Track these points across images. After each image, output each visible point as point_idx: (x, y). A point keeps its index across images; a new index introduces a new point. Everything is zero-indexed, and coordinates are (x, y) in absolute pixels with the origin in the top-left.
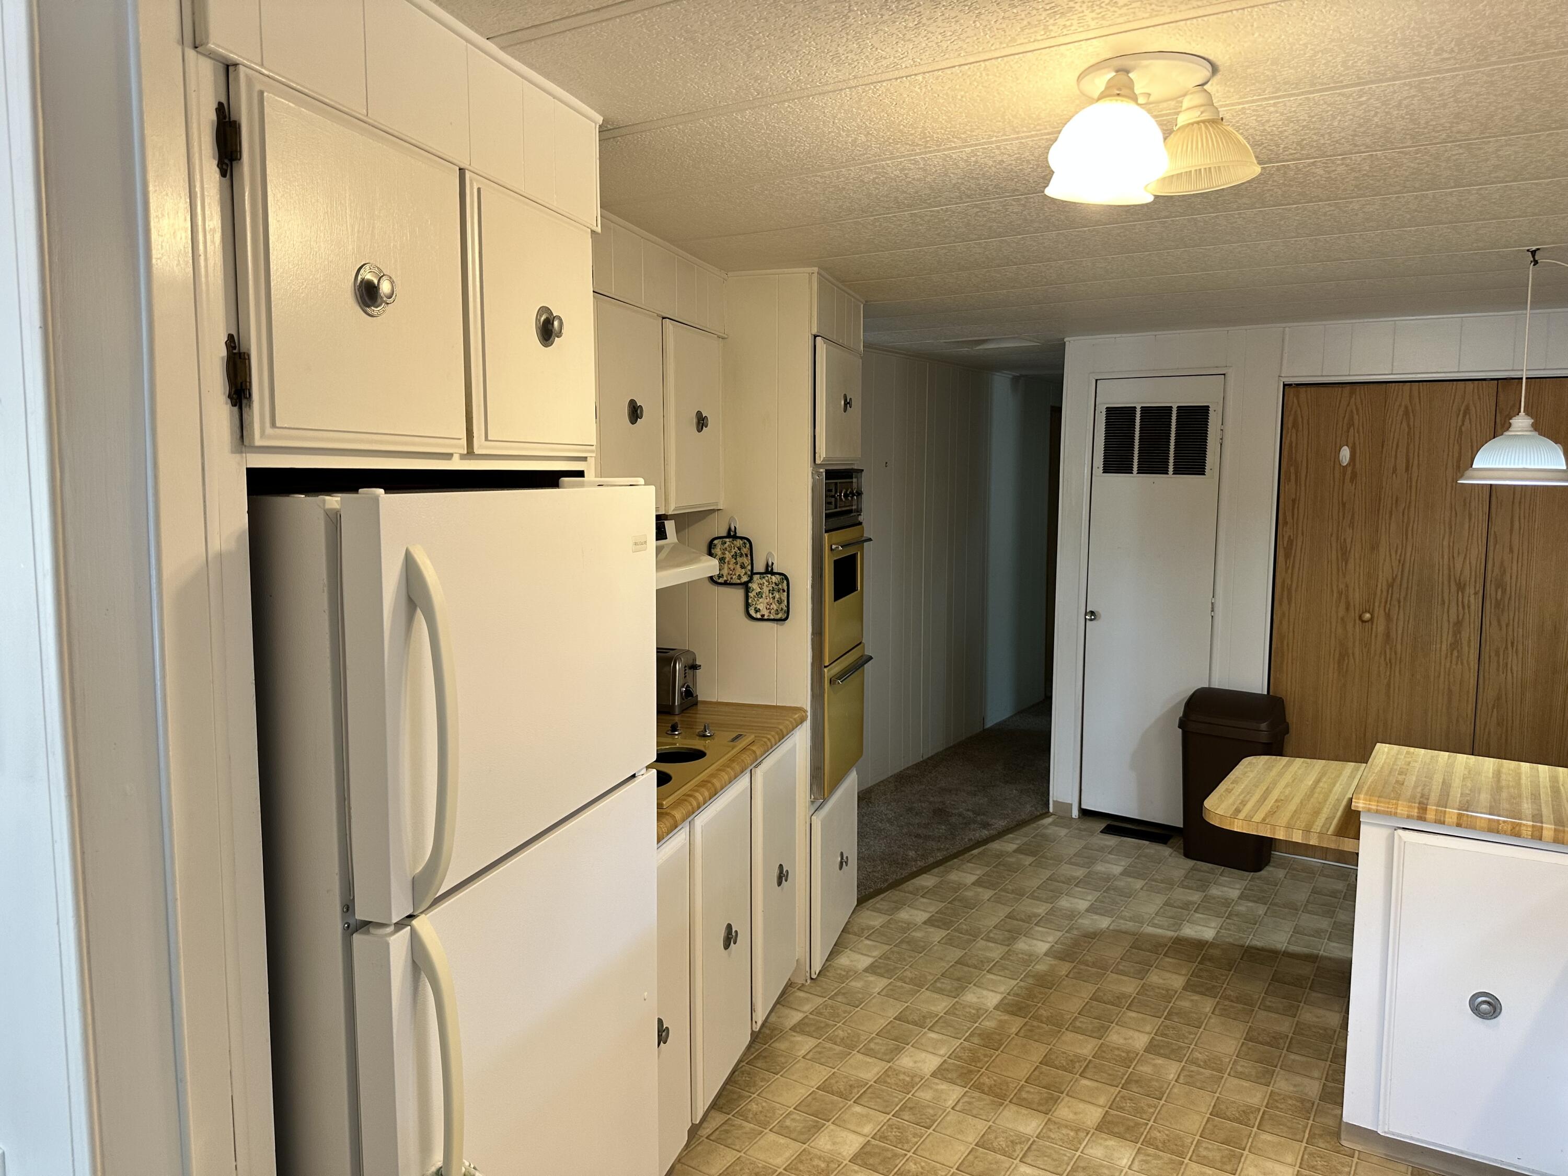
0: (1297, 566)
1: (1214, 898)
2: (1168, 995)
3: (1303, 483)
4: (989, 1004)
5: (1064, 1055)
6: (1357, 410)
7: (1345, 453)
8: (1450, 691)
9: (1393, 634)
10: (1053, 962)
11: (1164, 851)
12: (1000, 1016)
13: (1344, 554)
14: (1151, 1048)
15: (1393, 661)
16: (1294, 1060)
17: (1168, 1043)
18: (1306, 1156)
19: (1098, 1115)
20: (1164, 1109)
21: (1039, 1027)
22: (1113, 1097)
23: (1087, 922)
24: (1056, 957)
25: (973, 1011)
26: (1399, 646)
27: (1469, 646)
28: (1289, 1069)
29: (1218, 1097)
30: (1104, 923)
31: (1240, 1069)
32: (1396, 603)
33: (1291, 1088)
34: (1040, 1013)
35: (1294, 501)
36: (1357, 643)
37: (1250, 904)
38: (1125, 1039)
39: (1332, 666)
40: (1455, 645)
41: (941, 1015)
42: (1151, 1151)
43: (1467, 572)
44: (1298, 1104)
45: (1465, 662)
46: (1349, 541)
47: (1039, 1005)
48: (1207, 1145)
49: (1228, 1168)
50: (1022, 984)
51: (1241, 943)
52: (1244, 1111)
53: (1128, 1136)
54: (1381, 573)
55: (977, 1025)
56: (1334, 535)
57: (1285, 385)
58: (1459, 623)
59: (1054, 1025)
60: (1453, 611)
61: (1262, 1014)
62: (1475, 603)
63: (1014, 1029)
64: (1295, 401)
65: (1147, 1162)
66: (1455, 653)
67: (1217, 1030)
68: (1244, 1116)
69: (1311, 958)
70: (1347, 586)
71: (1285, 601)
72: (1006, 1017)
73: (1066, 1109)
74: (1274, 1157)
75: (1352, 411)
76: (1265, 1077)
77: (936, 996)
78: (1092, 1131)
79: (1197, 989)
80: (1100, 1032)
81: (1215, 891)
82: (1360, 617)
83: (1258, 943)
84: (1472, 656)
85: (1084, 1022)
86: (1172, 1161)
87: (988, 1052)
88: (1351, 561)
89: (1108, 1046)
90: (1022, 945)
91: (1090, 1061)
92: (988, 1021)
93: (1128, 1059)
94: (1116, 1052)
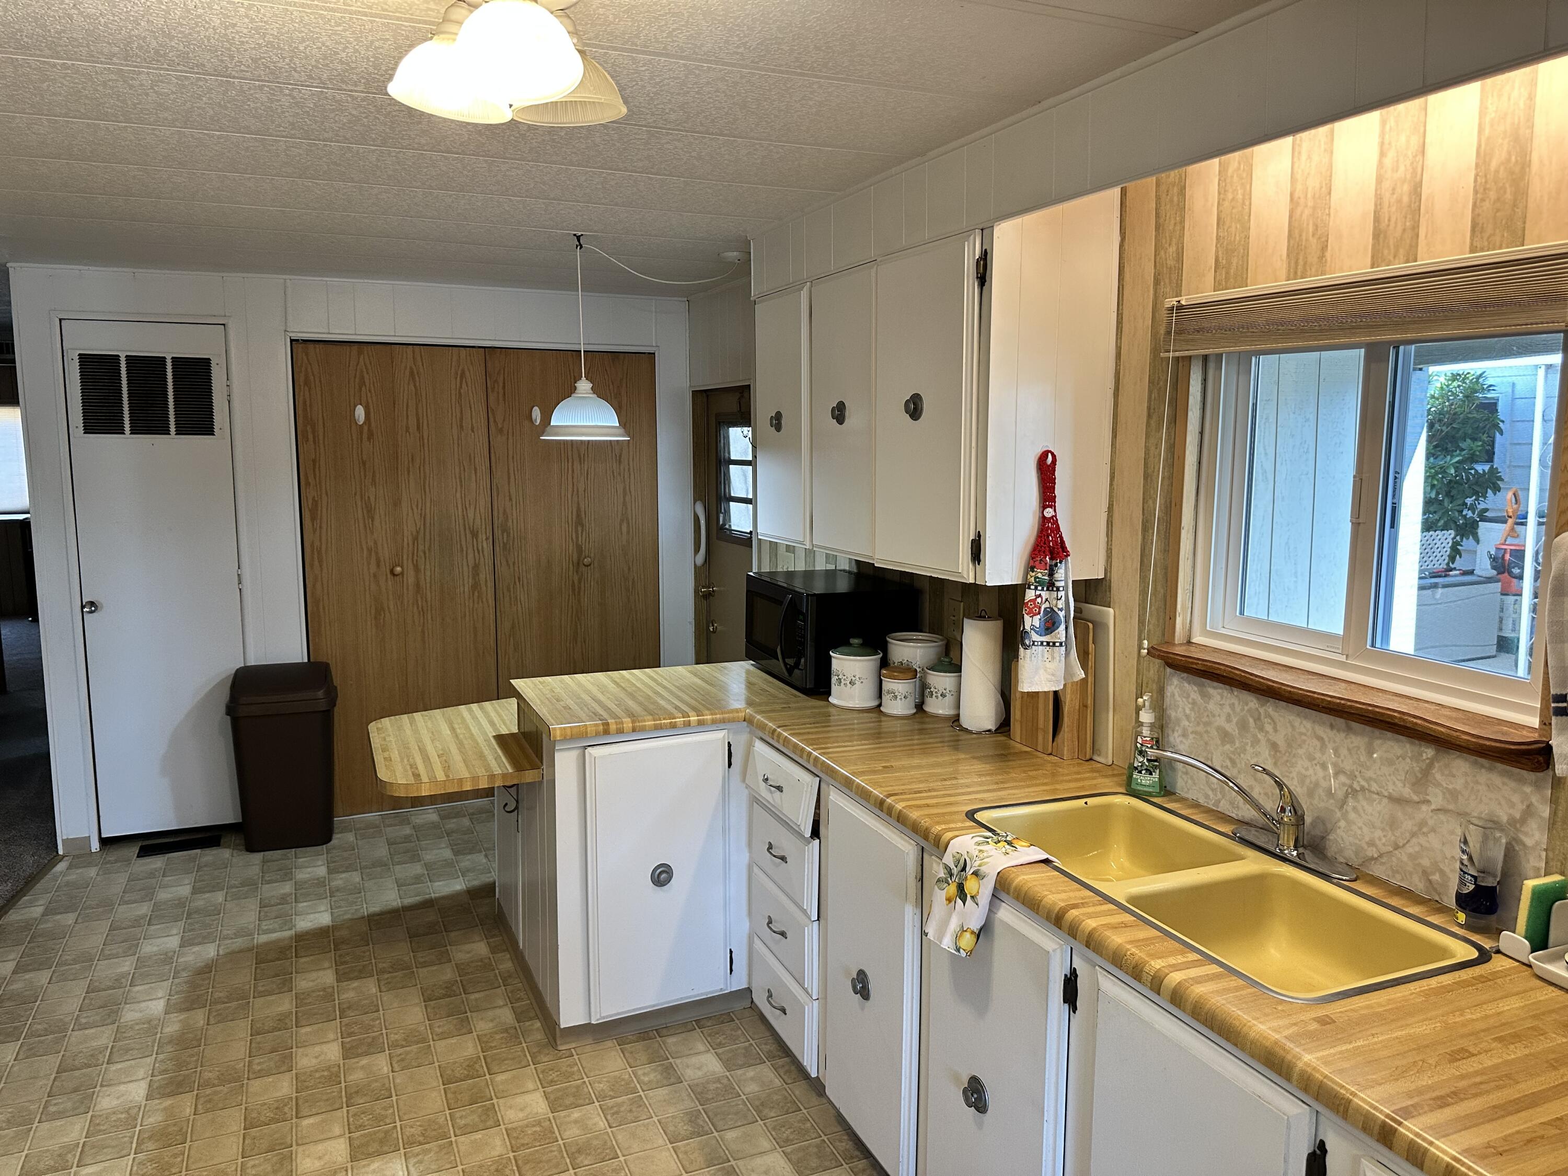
0: (324, 526)
1: (306, 882)
2: (328, 995)
3: (321, 442)
4: (137, 1098)
5: (266, 1107)
6: (367, 369)
7: (360, 412)
8: (475, 628)
9: (422, 583)
10: (182, 1017)
11: (223, 854)
12: (160, 1104)
13: (370, 511)
14: (348, 1052)
15: (425, 609)
16: (476, 1000)
17: (360, 1040)
18: (541, 1076)
19: (343, 1146)
20: (401, 1103)
21: (215, 1093)
22: (346, 1120)
23: (191, 958)
24: (181, 1010)
25: (123, 1116)
26: (429, 594)
27: (486, 586)
28: (477, 1009)
29: (439, 1066)
30: (210, 951)
31: (439, 1030)
32: (422, 554)
33: (491, 1025)
34: (206, 1078)
35: (314, 461)
36: (391, 597)
37: (343, 875)
38: (316, 1057)
39: (369, 623)
40: (475, 586)
41: (82, 1142)
42: (417, 1149)
43: (478, 521)
44: (505, 1035)
45: (484, 600)
46: (372, 499)
47: (199, 1069)
48: (460, 1114)
49: (490, 1123)
50: (161, 1057)
51: (359, 915)
52: (468, 1066)
53: (386, 1149)
54: (405, 528)
55: (138, 1128)
56: (358, 493)
57: (292, 341)
58: (476, 567)
59: (230, 1082)
60: (471, 556)
61: (423, 972)
62: (487, 546)
63: (188, 1110)
64: (305, 357)
65: (420, 1162)
66: (476, 594)
67: (395, 1005)
68: (471, 1070)
69: (429, 904)
70: (375, 543)
71: (316, 563)
72: (168, 1102)
73: (308, 1160)
74: (518, 1091)
75: (362, 371)
76: (464, 1028)
77: (58, 1123)
78: (349, 1165)
79: (352, 976)
80: (286, 1062)
81: (302, 875)
82: (392, 572)
83: (375, 909)
84: (489, 595)
85: (260, 1063)
86: (441, 1148)
87: (176, 1151)
88: (377, 517)
89: (305, 1073)
90: (130, 1015)
91: (297, 1097)
92: (149, 1117)
93: (332, 1076)
94: (317, 1075)
